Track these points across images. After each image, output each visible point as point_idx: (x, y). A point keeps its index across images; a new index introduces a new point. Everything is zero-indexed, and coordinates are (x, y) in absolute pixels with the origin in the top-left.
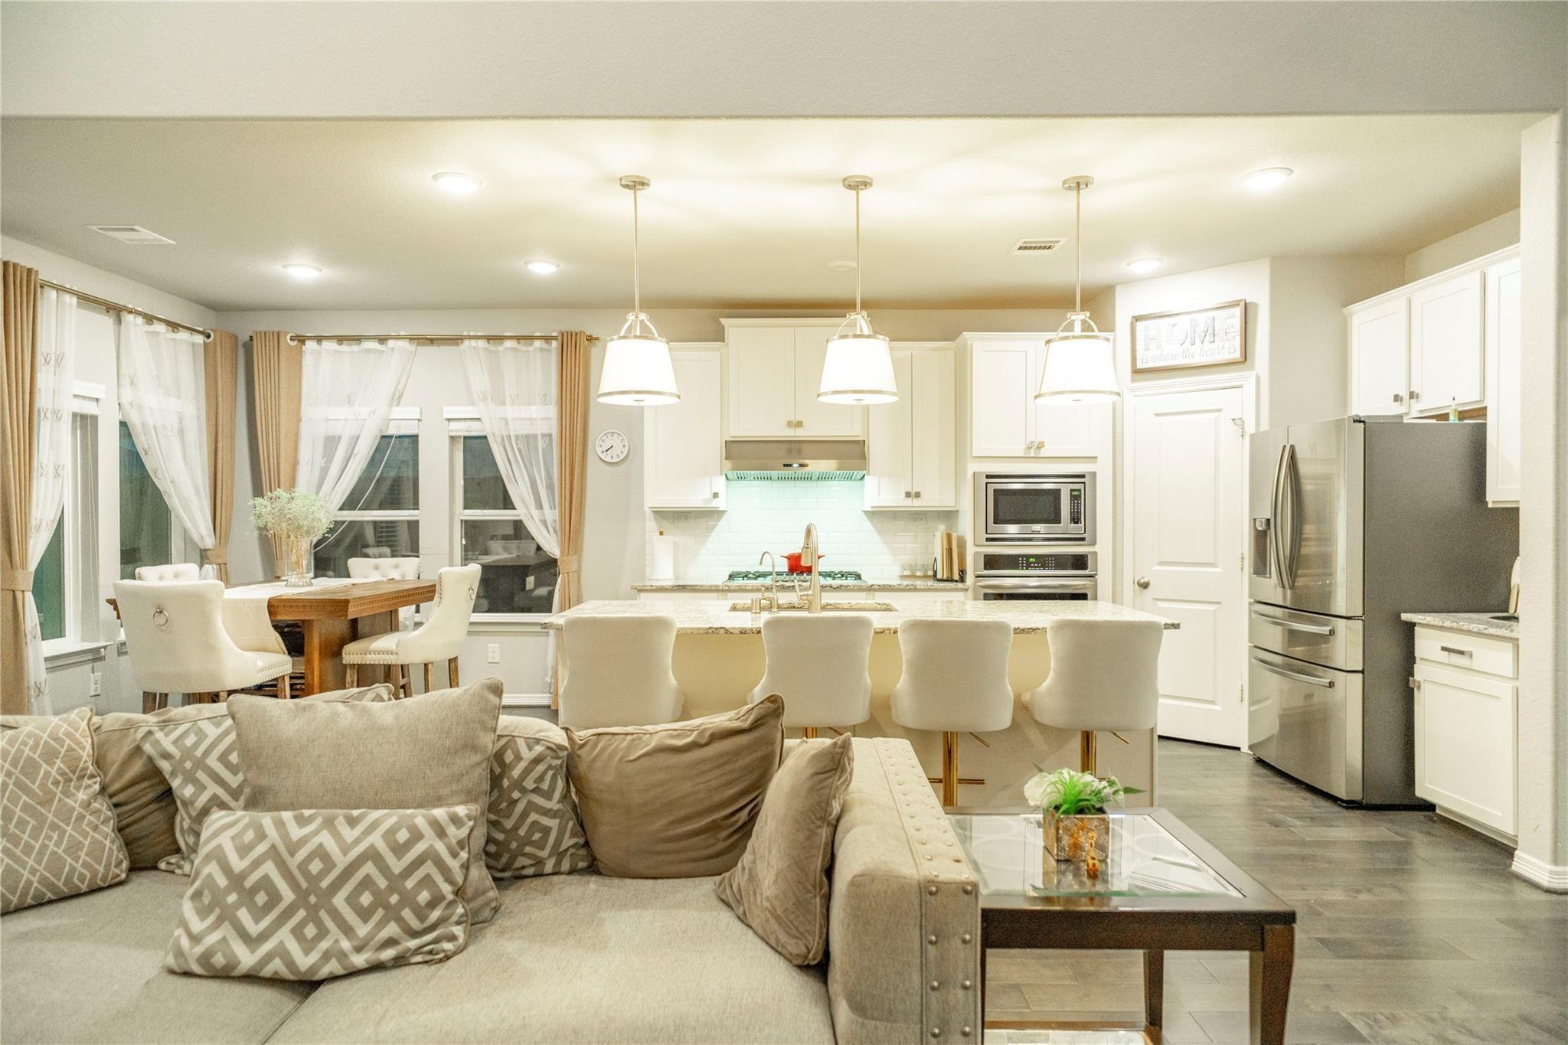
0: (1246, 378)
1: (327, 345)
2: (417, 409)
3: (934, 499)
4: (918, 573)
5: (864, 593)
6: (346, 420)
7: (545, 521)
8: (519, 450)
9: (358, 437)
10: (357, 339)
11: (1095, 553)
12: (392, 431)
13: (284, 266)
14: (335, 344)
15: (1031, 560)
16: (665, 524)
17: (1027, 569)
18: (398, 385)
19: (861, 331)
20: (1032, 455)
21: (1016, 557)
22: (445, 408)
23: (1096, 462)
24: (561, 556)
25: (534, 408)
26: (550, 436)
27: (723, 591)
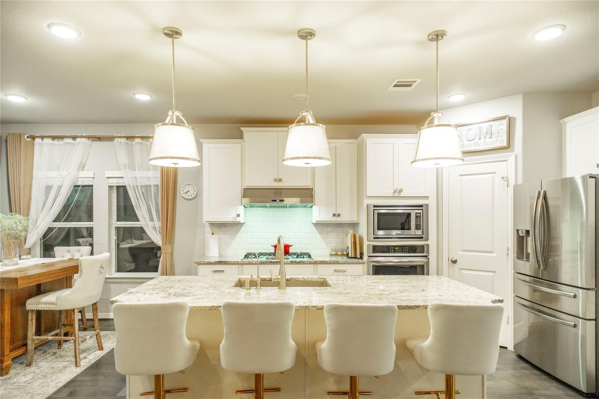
0: (510, 157)
1: (46, 140)
2: (92, 172)
3: (346, 217)
4: (339, 253)
5: (312, 265)
6: (56, 178)
7: (155, 227)
8: (143, 193)
9: (62, 186)
10: (62, 138)
11: (428, 245)
12: (80, 183)
13: (5, 95)
14: (51, 140)
15: (396, 248)
16: (215, 229)
17: (394, 253)
18: (82, 160)
19: (309, 122)
20: (396, 196)
21: (388, 247)
22: (106, 172)
23: (428, 199)
24: (163, 244)
25: (150, 172)
26: (158, 186)
27: (241, 264)
